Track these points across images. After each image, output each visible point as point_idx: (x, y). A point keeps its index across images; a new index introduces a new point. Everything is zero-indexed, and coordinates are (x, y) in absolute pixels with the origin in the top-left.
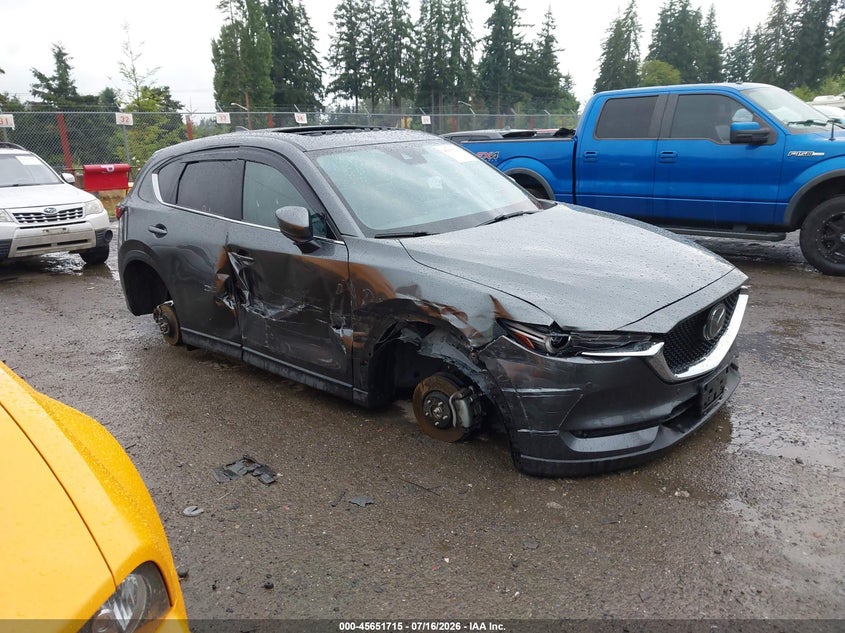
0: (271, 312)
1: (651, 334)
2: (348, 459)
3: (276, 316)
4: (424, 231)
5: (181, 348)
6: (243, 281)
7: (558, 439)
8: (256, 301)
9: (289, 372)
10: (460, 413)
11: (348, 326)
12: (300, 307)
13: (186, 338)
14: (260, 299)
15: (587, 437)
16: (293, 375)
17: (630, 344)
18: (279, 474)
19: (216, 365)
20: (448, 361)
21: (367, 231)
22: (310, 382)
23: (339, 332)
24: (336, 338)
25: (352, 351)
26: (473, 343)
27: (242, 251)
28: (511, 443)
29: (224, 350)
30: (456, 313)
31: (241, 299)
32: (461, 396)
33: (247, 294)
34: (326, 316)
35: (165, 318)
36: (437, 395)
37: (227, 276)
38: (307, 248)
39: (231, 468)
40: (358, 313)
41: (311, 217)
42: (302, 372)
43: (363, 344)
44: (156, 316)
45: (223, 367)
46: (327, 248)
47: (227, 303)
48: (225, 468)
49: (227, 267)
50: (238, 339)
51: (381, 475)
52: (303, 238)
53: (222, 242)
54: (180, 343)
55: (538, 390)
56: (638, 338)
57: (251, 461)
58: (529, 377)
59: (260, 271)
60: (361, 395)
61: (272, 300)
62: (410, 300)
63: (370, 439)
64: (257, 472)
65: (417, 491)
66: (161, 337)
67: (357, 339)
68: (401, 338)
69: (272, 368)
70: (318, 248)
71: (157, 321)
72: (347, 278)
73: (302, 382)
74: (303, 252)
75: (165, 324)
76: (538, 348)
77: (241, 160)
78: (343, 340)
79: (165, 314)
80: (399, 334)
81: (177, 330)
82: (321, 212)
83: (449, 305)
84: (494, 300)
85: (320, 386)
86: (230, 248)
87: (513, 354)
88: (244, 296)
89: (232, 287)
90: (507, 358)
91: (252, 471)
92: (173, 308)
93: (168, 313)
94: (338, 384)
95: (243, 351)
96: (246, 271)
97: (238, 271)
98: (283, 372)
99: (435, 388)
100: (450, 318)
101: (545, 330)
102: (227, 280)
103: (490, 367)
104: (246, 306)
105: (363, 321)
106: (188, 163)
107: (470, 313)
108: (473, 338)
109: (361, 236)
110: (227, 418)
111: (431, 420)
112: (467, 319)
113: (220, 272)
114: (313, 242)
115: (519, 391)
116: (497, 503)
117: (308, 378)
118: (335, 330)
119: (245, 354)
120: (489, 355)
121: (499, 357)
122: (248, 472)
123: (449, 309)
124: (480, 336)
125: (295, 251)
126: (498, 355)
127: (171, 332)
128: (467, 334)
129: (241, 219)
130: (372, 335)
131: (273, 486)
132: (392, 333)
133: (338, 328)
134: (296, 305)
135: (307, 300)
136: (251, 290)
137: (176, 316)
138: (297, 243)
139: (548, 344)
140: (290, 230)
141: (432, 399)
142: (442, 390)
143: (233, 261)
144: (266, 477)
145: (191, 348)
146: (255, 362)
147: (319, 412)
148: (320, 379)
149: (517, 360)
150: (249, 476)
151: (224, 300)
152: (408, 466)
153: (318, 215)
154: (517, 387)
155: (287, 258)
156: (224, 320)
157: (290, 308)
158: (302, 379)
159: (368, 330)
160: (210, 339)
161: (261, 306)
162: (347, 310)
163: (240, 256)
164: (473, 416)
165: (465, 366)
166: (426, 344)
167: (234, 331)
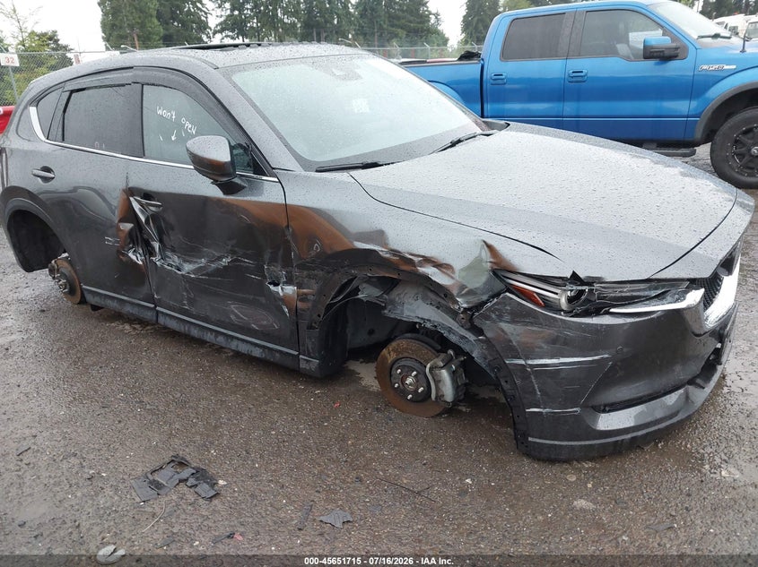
0: (187, 267)
1: (688, 280)
2: (305, 452)
3: (194, 272)
4: (375, 160)
5: (85, 306)
6: (151, 230)
7: (576, 418)
8: (169, 254)
9: (216, 337)
10: (440, 385)
11: (289, 282)
12: (225, 261)
13: (89, 298)
14: (173, 250)
15: (609, 411)
16: (221, 339)
17: (663, 293)
18: (221, 482)
19: (127, 327)
20: (428, 325)
21: (305, 164)
22: (243, 348)
23: (278, 289)
24: (275, 296)
25: (296, 312)
26: (463, 303)
27: (147, 195)
28: (514, 423)
29: (135, 311)
30: (438, 265)
31: (150, 252)
32: (442, 364)
33: (156, 245)
34: (260, 270)
35: (63, 275)
36: (409, 363)
37: (132, 225)
38: (229, 188)
39: (157, 477)
40: (302, 267)
41: (232, 148)
42: (232, 337)
43: (310, 305)
44: (52, 272)
45: (134, 329)
46: (254, 187)
47: (134, 258)
48: (151, 477)
49: (130, 215)
50: (150, 299)
51: (353, 474)
52: (223, 175)
53: (122, 186)
54: (83, 301)
55: (555, 361)
56: (673, 286)
57: (183, 464)
58: (543, 345)
59: (171, 218)
60: (310, 364)
61: (189, 252)
62: (375, 251)
63: (327, 419)
64: (192, 481)
65: (403, 497)
66: (59, 294)
67: (302, 298)
68: (360, 296)
69: (195, 332)
70: (244, 187)
71: (54, 278)
72: (285, 224)
73: (233, 347)
74: (224, 194)
75: (63, 281)
76: (548, 304)
77: (137, 84)
78: (284, 300)
79: (63, 270)
80: (357, 290)
81: (78, 287)
82: (243, 141)
83: (428, 255)
84: (490, 247)
85: (257, 353)
86: (131, 192)
87: (520, 316)
88: (153, 248)
89: (138, 237)
90: (513, 322)
91: (186, 480)
92: (70, 262)
93: (66, 268)
94: (281, 352)
95: (158, 312)
96: (154, 218)
97: (143, 220)
98: (209, 337)
99: (406, 355)
100: (429, 271)
101: (560, 282)
102: (131, 229)
103: (489, 334)
104: (157, 259)
105: (309, 277)
106: (72, 92)
107: (458, 264)
108: (462, 296)
109: (298, 170)
110: (145, 399)
111: (402, 392)
112: (453, 272)
113: (122, 220)
114: (237, 180)
115: (530, 362)
116: (511, 507)
117: (240, 343)
118: (272, 287)
119: (160, 315)
120: (487, 318)
121: (501, 321)
122: (181, 481)
123: (427, 260)
124: (471, 292)
125: (214, 192)
126: (500, 317)
127: (71, 290)
128: (455, 292)
129: (143, 155)
130: (321, 293)
131: (216, 502)
132: (348, 290)
133: (276, 285)
134: (220, 258)
135: (233, 252)
136: (161, 241)
137: (75, 272)
138: (215, 182)
139: (563, 301)
140: (206, 167)
141: (402, 367)
142: (415, 357)
143: (136, 207)
144: (204, 488)
145: (95, 308)
146: (173, 325)
147: (257, 383)
148: (256, 345)
149: (526, 324)
150: (183, 488)
151: (130, 255)
152: (383, 457)
153: (240, 146)
154: (527, 358)
155: (205, 201)
156: (132, 277)
157: (212, 262)
158: (234, 345)
159: (316, 287)
160: (117, 298)
161: (175, 260)
162: (287, 263)
163: (144, 201)
164: (456, 387)
165: (450, 330)
166: (392, 302)
167: (145, 290)
